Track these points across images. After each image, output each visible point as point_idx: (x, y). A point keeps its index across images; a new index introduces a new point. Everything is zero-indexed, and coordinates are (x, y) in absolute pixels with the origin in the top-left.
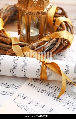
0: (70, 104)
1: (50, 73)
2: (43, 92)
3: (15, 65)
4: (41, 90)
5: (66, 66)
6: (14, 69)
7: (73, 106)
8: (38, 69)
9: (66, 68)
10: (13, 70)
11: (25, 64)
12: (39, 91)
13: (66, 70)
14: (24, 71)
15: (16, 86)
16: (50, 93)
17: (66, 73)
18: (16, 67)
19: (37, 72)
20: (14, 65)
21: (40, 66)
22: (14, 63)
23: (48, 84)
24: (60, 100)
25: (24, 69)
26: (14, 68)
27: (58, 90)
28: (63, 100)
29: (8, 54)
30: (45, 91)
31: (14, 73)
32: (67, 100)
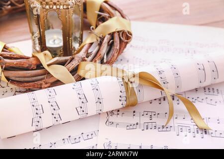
0: (184, 128)
1: (141, 91)
2: (135, 127)
3: (82, 97)
4: (131, 125)
5: (159, 72)
6: (82, 105)
7: (189, 130)
8: (121, 92)
9: (161, 76)
10: (81, 107)
11: (97, 90)
12: (128, 128)
13: (161, 78)
14: (100, 103)
15: (88, 135)
16: (146, 124)
17: (164, 83)
18: (84, 101)
19: (120, 97)
20: (80, 98)
21: (122, 85)
22: (79, 94)
23: (134, 112)
24: (168, 129)
25: (99, 99)
26: (83, 102)
27: (155, 115)
28: (171, 127)
29: (46, 86)
30: (137, 124)
31: (83, 111)
32: (176, 125)
